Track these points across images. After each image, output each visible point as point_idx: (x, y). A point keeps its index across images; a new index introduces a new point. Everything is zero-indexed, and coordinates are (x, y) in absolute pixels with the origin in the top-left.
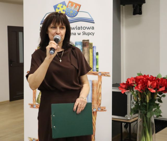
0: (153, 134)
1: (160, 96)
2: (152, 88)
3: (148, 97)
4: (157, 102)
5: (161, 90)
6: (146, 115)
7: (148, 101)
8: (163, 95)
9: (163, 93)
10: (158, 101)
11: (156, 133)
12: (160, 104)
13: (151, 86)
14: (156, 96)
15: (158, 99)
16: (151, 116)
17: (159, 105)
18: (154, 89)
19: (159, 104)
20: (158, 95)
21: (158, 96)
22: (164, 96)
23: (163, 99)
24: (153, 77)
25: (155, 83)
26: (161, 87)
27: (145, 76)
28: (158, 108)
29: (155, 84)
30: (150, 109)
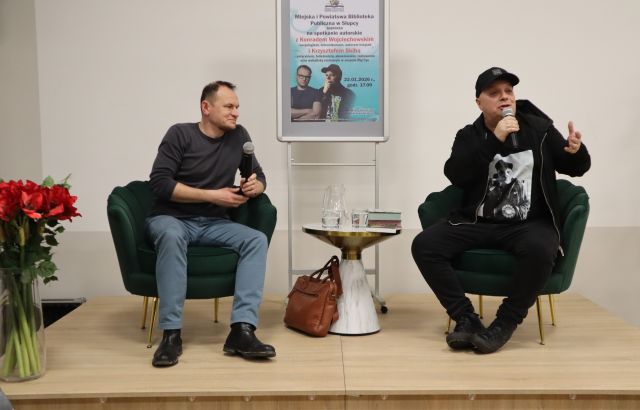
0: (38, 329)
1: (52, 229)
2: (32, 209)
3: (22, 232)
4: (44, 244)
5: (53, 212)
6: (18, 277)
7: (23, 243)
8: (58, 226)
9: (59, 221)
10: (48, 242)
11: (46, 326)
12: (54, 249)
13: (29, 204)
14: (43, 229)
15: (47, 237)
16: (32, 279)
17: (51, 252)
18: (38, 211)
19: (49, 249)
20: (47, 226)
21: (47, 231)
22: (61, 229)
23: (58, 237)
24: (33, 185)
25: (38, 196)
26: (53, 207)
27: (12, 183)
28: (48, 259)
29: (40, 199)
30: (29, 262)
